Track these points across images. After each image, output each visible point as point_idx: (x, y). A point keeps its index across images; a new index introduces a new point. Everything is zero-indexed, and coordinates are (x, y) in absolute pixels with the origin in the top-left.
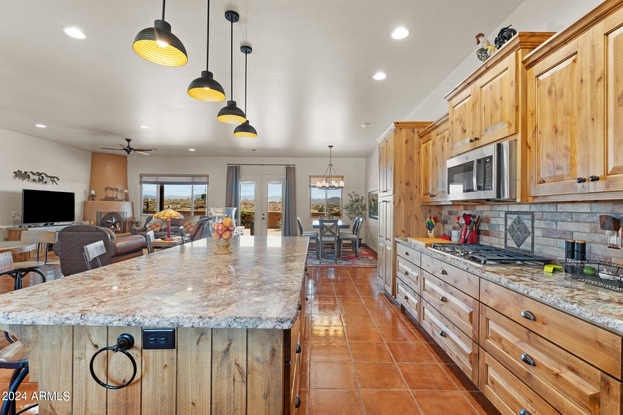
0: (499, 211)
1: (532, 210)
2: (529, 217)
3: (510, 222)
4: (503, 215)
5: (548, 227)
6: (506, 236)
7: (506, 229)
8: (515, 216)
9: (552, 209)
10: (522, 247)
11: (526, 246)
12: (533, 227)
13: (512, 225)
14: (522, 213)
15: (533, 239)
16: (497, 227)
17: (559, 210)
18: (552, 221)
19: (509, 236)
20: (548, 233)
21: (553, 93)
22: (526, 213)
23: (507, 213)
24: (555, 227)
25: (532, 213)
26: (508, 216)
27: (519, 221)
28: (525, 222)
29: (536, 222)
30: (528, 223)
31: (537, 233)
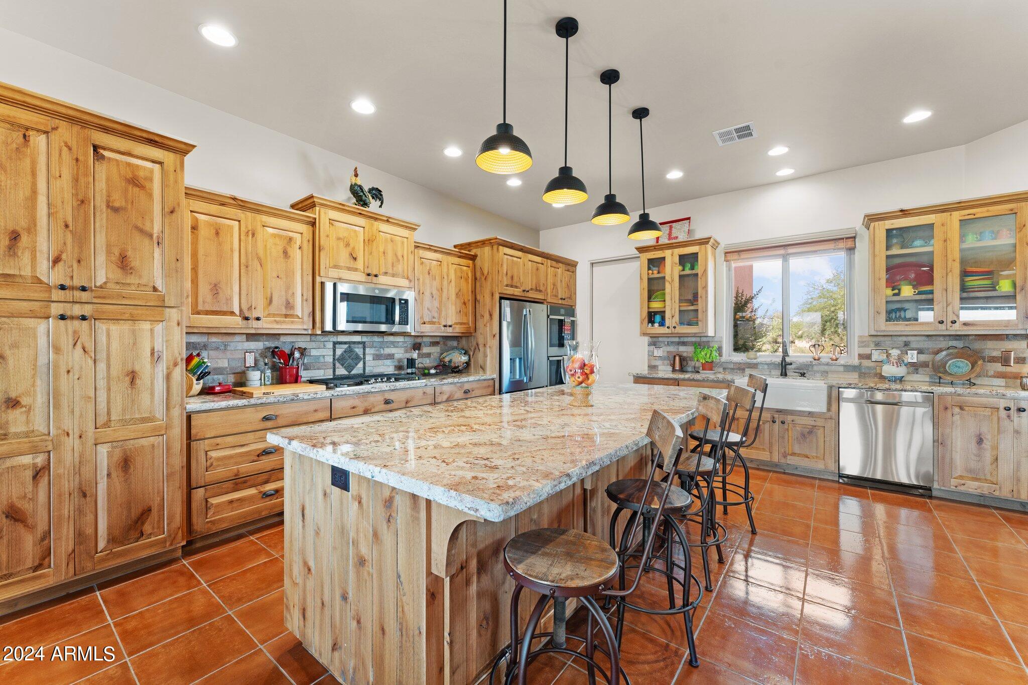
0: (324, 341)
1: (363, 340)
2: (361, 346)
3: (339, 352)
4: (330, 345)
5: (377, 352)
6: (334, 365)
7: (334, 359)
8: (346, 346)
9: (380, 339)
10: (353, 372)
11: (358, 370)
12: (364, 354)
13: (342, 354)
14: (354, 343)
15: (364, 363)
16: (322, 359)
17: (385, 340)
18: (380, 348)
19: (337, 365)
20: (377, 357)
21: (431, 274)
22: (359, 343)
23: (335, 344)
24: (382, 352)
25: (364, 343)
26: (337, 346)
27: (349, 351)
28: (357, 350)
29: (367, 350)
30: (359, 350)
31: (369, 358)
